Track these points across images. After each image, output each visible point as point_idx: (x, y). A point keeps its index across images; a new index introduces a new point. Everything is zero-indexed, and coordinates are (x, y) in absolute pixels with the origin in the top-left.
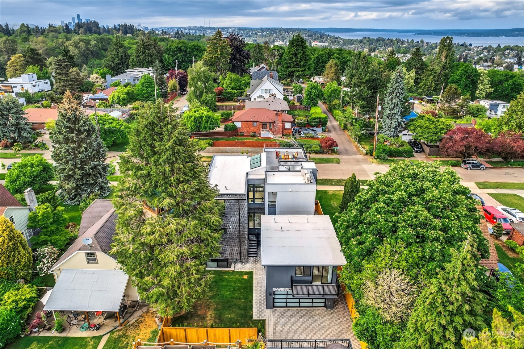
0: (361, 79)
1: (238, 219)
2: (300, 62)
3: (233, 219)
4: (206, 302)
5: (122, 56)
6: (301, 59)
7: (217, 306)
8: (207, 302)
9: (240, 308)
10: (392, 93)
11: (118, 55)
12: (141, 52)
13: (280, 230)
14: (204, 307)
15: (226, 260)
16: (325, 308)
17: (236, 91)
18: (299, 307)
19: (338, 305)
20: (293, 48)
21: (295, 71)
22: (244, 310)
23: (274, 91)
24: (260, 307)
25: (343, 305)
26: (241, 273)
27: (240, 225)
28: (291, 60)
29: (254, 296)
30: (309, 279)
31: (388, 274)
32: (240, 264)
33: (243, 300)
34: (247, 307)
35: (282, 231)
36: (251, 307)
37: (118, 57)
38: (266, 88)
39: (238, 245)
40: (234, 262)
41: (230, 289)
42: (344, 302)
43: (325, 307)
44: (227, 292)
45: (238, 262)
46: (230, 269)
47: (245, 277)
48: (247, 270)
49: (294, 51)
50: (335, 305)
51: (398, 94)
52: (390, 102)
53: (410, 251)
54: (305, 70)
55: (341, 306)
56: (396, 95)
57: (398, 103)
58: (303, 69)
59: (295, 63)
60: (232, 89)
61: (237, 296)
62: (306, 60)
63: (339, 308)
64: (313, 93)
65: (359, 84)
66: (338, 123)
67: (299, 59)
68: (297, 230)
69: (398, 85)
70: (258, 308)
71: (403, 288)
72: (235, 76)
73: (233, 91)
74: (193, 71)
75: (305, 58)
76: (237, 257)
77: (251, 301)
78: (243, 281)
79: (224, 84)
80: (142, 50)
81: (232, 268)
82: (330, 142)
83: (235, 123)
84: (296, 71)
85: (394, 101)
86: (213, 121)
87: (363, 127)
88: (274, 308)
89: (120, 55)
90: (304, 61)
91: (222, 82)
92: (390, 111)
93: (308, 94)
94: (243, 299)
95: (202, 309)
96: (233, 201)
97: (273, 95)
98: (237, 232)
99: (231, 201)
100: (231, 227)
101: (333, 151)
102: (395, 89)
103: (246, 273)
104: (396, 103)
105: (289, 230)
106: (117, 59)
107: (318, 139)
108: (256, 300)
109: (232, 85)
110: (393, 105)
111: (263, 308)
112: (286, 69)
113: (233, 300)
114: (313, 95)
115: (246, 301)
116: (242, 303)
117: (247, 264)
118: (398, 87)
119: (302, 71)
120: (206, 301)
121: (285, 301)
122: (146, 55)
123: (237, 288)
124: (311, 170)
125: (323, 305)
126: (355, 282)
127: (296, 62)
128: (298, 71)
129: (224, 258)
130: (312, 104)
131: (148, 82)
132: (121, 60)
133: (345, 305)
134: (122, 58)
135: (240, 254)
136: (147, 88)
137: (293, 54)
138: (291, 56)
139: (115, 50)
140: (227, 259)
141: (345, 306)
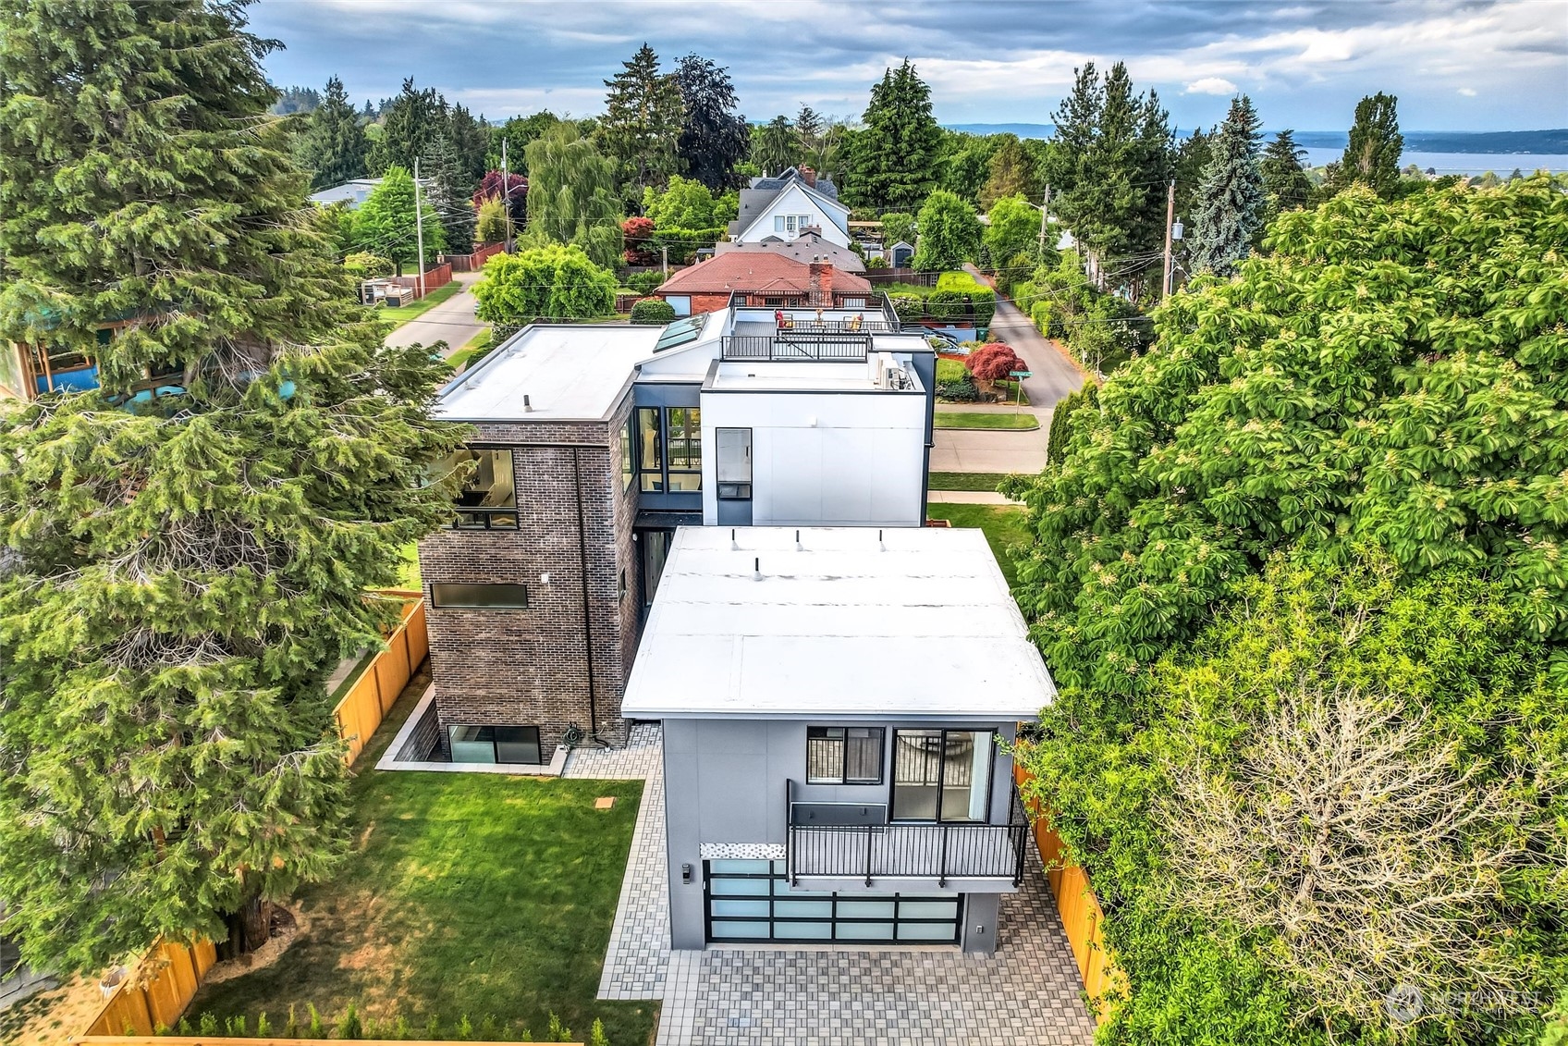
0: (1108, 151)
1: (575, 539)
2: (909, 153)
3: (552, 539)
4: (391, 912)
5: (346, 143)
6: (911, 145)
7: (438, 931)
8: (397, 910)
9: (544, 943)
10: (1215, 195)
11: (333, 139)
12: (403, 129)
13: (749, 577)
14: (377, 935)
15: (529, 733)
16: (957, 950)
17: (694, 233)
18: (834, 941)
19: (1024, 933)
20: (885, 111)
21: (892, 181)
22: (565, 950)
23: (818, 219)
24: (646, 938)
25: (1045, 933)
26: (588, 789)
27: (585, 572)
28: (880, 148)
29: (626, 887)
30: (877, 796)
31: (1315, 723)
32: (593, 751)
33: (569, 907)
34: (579, 939)
35: (760, 579)
36: (603, 937)
37: (333, 144)
38: (792, 213)
39: (583, 665)
40: (567, 740)
41: (520, 854)
42: (1050, 918)
43: (957, 941)
44: (503, 865)
45: (585, 741)
46: (544, 770)
47: (604, 803)
48: (619, 777)
49: (890, 119)
50: (1004, 933)
51: (1239, 198)
52: (1212, 228)
53: (1432, 601)
54: (924, 179)
55: (1037, 940)
56: (1233, 201)
57: (1238, 231)
58: (919, 175)
59: (893, 158)
60: (683, 226)
61: (546, 887)
62: (928, 150)
63: (1028, 947)
64: (947, 226)
65: (1101, 169)
66: (1032, 320)
67: (904, 145)
68: (830, 578)
69: (1237, 162)
70: (635, 945)
71: (1418, 804)
72: (694, 187)
73: (686, 231)
74: (542, 149)
75: (926, 141)
76: (581, 719)
77: (607, 913)
78: (591, 819)
79: (657, 212)
80: (409, 123)
81: (554, 768)
82: (1002, 359)
83: (670, 300)
84: (895, 181)
85: (1224, 224)
86: (591, 284)
87: (1116, 317)
88: (713, 947)
89: (340, 139)
90: (921, 152)
91: (653, 206)
92: (1212, 257)
93: (930, 230)
94: (569, 899)
95: (364, 941)
96: (550, 453)
97: (814, 233)
98: (574, 605)
99: (539, 455)
100: (545, 578)
101: (1012, 395)
102: (1230, 179)
103: (610, 788)
104: (1234, 227)
105: (791, 577)
106: (329, 153)
107: (961, 357)
108: (632, 908)
109: (684, 217)
110: (1223, 237)
111: (656, 945)
112: (863, 178)
113: (523, 903)
114: (946, 233)
115: (586, 909)
116: (564, 918)
117: (624, 752)
118: (1239, 171)
119: (915, 182)
120: (391, 906)
121: (761, 909)
122: (419, 139)
123: (555, 850)
124: (909, 357)
125: (948, 931)
126: (1112, 777)
127: (895, 153)
128: (902, 182)
129: (521, 720)
130: (942, 263)
131: (402, 194)
132: (343, 156)
133: (1055, 932)
134: (346, 150)
135: (592, 704)
136: (397, 212)
137: (885, 128)
138: (881, 134)
139: (324, 124)
140: (537, 728)
141: (1057, 939)
